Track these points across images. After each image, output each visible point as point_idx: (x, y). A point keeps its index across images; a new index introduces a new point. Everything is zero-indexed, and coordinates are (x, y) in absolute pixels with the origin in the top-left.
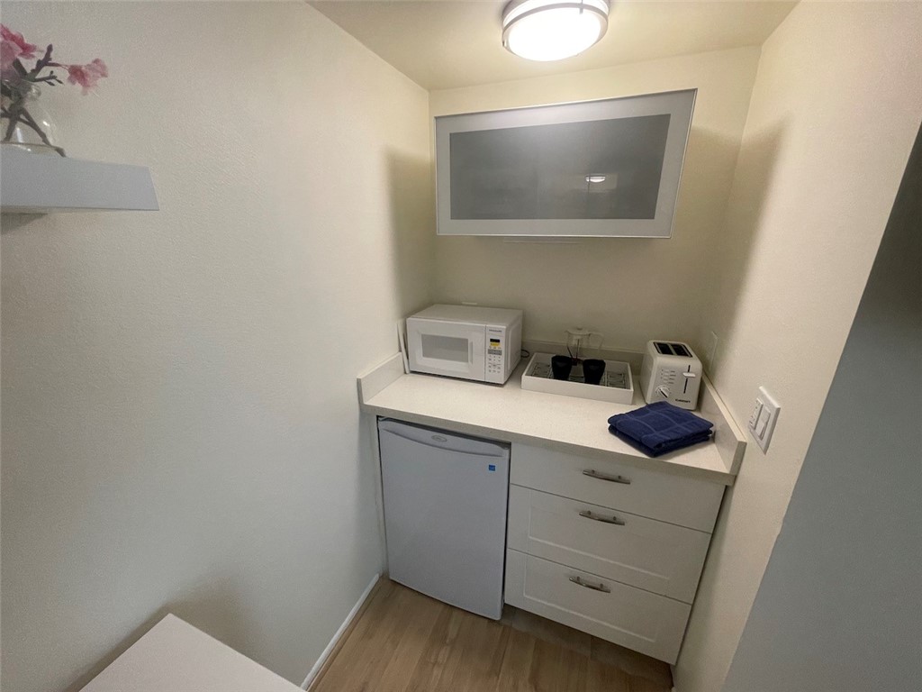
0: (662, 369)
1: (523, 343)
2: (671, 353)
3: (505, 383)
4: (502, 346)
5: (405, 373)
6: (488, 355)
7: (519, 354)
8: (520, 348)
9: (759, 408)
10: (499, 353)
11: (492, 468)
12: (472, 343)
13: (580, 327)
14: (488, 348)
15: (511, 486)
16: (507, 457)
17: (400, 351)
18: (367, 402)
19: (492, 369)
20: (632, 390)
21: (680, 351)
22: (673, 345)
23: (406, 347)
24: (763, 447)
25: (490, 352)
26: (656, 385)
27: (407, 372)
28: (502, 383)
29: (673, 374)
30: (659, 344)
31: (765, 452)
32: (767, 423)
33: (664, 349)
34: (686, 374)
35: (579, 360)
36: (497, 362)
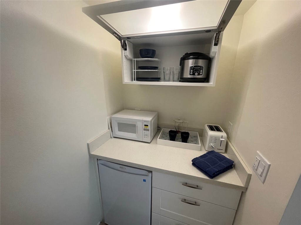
0: (211, 137)
1: (158, 124)
2: (215, 130)
3: (151, 142)
4: (149, 127)
5: (111, 138)
6: (144, 131)
7: (157, 129)
8: (157, 126)
9: (258, 161)
10: (148, 130)
11: (144, 180)
12: (137, 126)
13: (179, 119)
14: (143, 128)
15: (153, 188)
16: (151, 176)
17: (109, 129)
18: (92, 153)
19: (145, 136)
20: (200, 145)
21: (218, 129)
22: (214, 126)
23: (111, 127)
24: (262, 181)
25: (145, 130)
26: (209, 143)
27: (112, 137)
28: (150, 142)
29: (216, 139)
30: (209, 126)
31: (264, 183)
32: (264, 170)
33: (212, 128)
34: (221, 139)
35: (179, 131)
36: (147, 134)
